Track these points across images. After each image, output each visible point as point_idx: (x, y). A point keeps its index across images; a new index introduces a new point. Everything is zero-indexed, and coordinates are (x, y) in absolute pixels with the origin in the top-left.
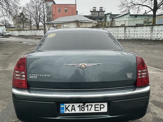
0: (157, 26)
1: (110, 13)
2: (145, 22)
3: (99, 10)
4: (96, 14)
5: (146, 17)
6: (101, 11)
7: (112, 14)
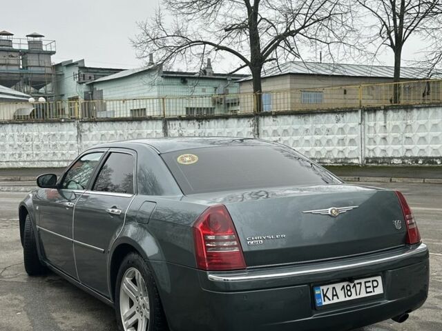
0: (271, 118)
1: (76, 63)
2: (217, 102)
3: (26, 47)
4: (12, 62)
5: (216, 83)
6: (36, 49)
7: (87, 65)
